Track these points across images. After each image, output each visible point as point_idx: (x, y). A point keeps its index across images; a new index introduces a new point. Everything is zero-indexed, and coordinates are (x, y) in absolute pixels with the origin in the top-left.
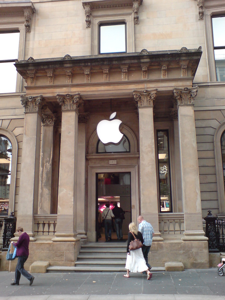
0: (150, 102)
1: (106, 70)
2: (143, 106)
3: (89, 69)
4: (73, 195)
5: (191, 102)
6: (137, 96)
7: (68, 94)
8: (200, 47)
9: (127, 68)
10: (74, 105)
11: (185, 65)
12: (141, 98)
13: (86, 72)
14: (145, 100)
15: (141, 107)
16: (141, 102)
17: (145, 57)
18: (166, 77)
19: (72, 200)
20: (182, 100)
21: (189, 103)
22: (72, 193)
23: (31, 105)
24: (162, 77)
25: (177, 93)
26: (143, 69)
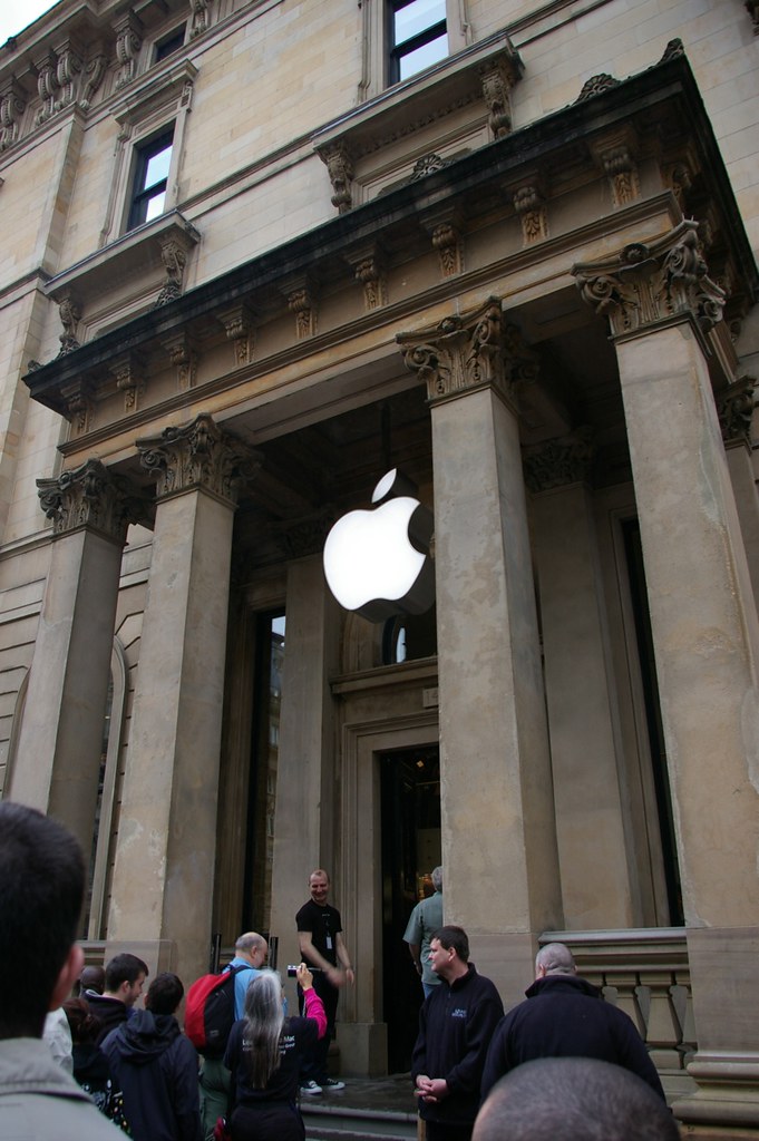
0: (477, 365)
1: (297, 298)
2: (447, 392)
3: (240, 312)
4: (165, 847)
5: (676, 308)
6: (416, 356)
7: (168, 429)
8: (670, 44)
9: (373, 257)
10: (196, 468)
11: (616, 151)
12: (437, 361)
13: (231, 329)
14: (457, 365)
15: (440, 399)
16: (440, 378)
17: (429, 185)
18: (543, 238)
19: (161, 873)
20: (624, 313)
21: (663, 315)
22: (161, 839)
23: (71, 507)
24: (525, 240)
25: (591, 285)
26: (434, 240)
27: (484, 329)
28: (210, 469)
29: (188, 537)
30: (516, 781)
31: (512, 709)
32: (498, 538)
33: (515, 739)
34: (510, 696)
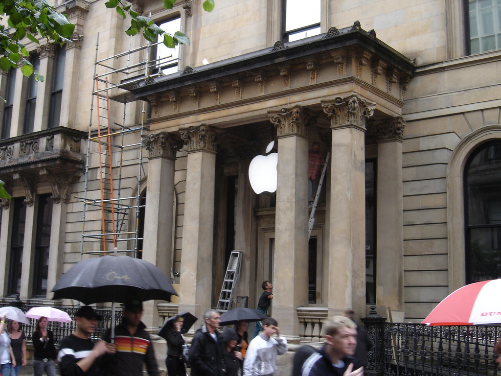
0: (293, 126)
1: (235, 83)
2: (283, 134)
3: (215, 84)
4: (196, 277)
6: (274, 120)
7: (191, 127)
9: (261, 75)
10: (201, 142)
11: (338, 56)
12: (281, 121)
13: (212, 89)
14: (286, 124)
15: (281, 136)
16: (281, 128)
17: (279, 55)
18: (316, 82)
19: (195, 284)
20: (336, 118)
22: (194, 274)
23: (155, 147)
24: (310, 81)
25: (326, 108)
26: (281, 74)
27: (294, 115)
28: (206, 141)
29: (199, 169)
30: (293, 266)
31: (293, 245)
32: (294, 190)
33: (294, 254)
34: (293, 241)
